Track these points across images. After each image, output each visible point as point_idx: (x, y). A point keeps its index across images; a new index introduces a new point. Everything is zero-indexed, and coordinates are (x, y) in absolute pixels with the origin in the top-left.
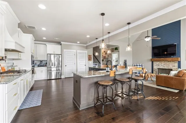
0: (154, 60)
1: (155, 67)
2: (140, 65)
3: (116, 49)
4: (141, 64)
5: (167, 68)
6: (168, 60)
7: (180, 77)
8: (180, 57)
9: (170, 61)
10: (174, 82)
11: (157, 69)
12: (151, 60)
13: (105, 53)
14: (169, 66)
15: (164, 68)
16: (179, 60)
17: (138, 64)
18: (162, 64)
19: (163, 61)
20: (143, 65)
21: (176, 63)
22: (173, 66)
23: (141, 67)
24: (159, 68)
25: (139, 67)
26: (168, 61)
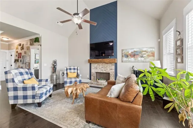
0: (92, 61)
1: (93, 71)
2: (74, 69)
3: (37, 40)
4: (76, 68)
5: (105, 72)
6: (106, 61)
7: (129, 102)
8: (117, 58)
9: (108, 63)
10: (119, 117)
11: (95, 73)
12: (89, 61)
13: (20, 47)
14: (107, 69)
15: (102, 72)
16: (116, 62)
17: (72, 67)
18: (100, 67)
19: (101, 62)
20: (78, 68)
21: (113, 65)
22: (111, 69)
23: (76, 71)
24: (97, 72)
25: (72, 71)
26: (106, 63)
